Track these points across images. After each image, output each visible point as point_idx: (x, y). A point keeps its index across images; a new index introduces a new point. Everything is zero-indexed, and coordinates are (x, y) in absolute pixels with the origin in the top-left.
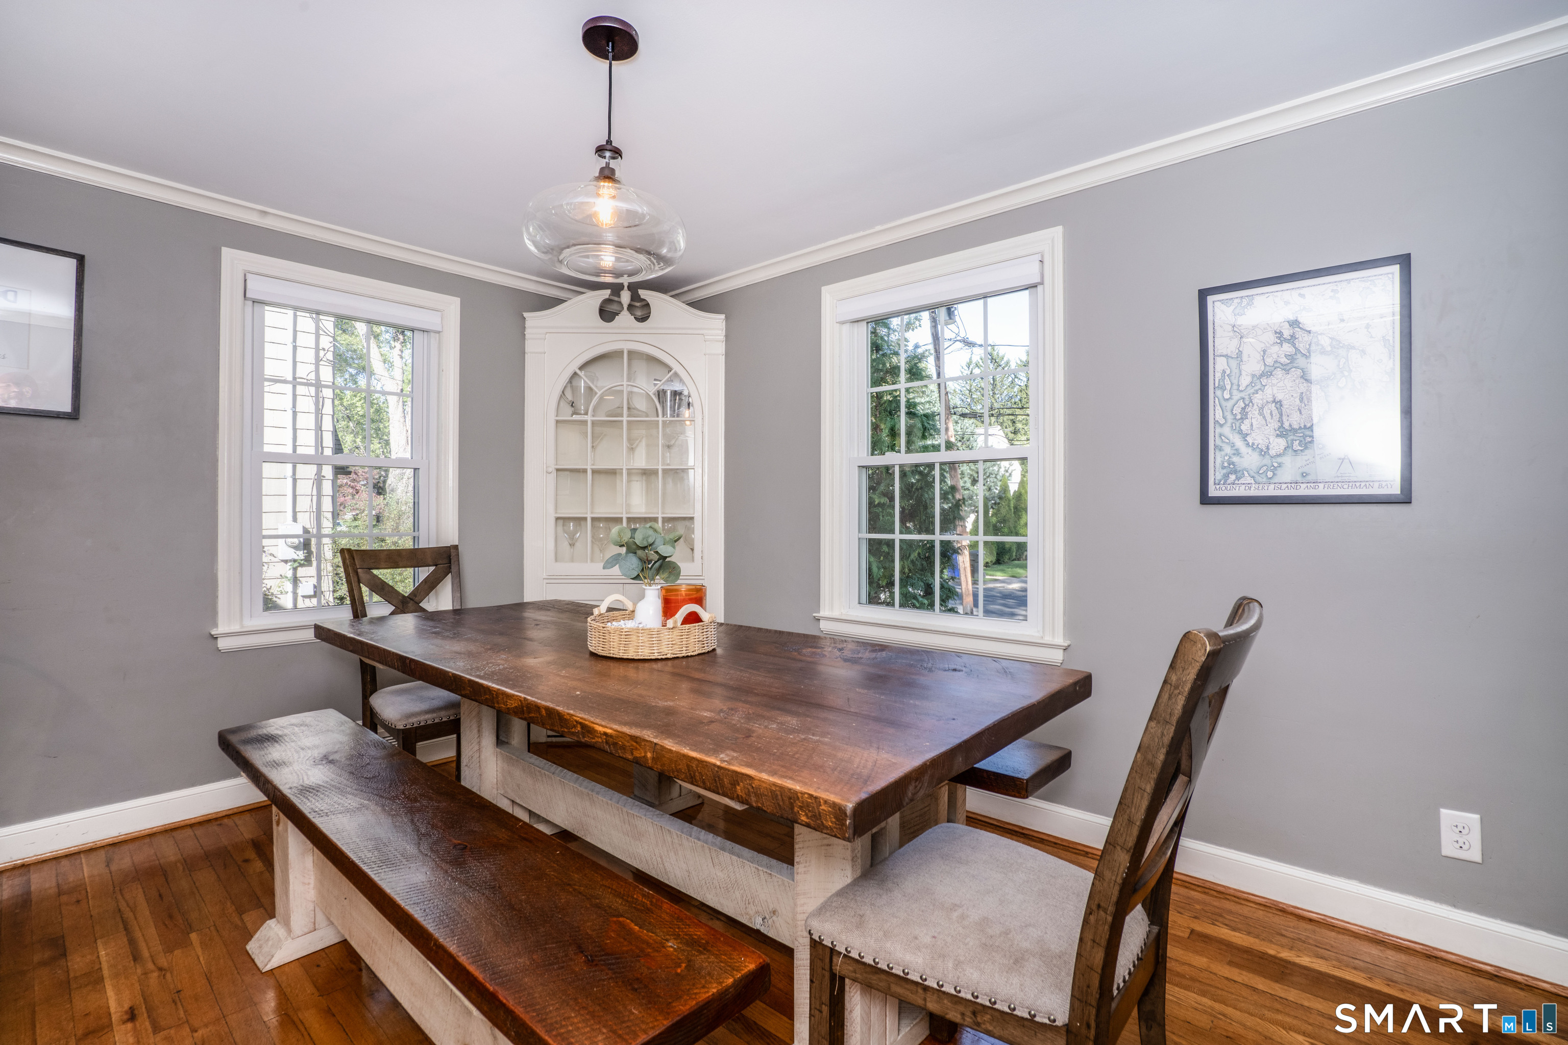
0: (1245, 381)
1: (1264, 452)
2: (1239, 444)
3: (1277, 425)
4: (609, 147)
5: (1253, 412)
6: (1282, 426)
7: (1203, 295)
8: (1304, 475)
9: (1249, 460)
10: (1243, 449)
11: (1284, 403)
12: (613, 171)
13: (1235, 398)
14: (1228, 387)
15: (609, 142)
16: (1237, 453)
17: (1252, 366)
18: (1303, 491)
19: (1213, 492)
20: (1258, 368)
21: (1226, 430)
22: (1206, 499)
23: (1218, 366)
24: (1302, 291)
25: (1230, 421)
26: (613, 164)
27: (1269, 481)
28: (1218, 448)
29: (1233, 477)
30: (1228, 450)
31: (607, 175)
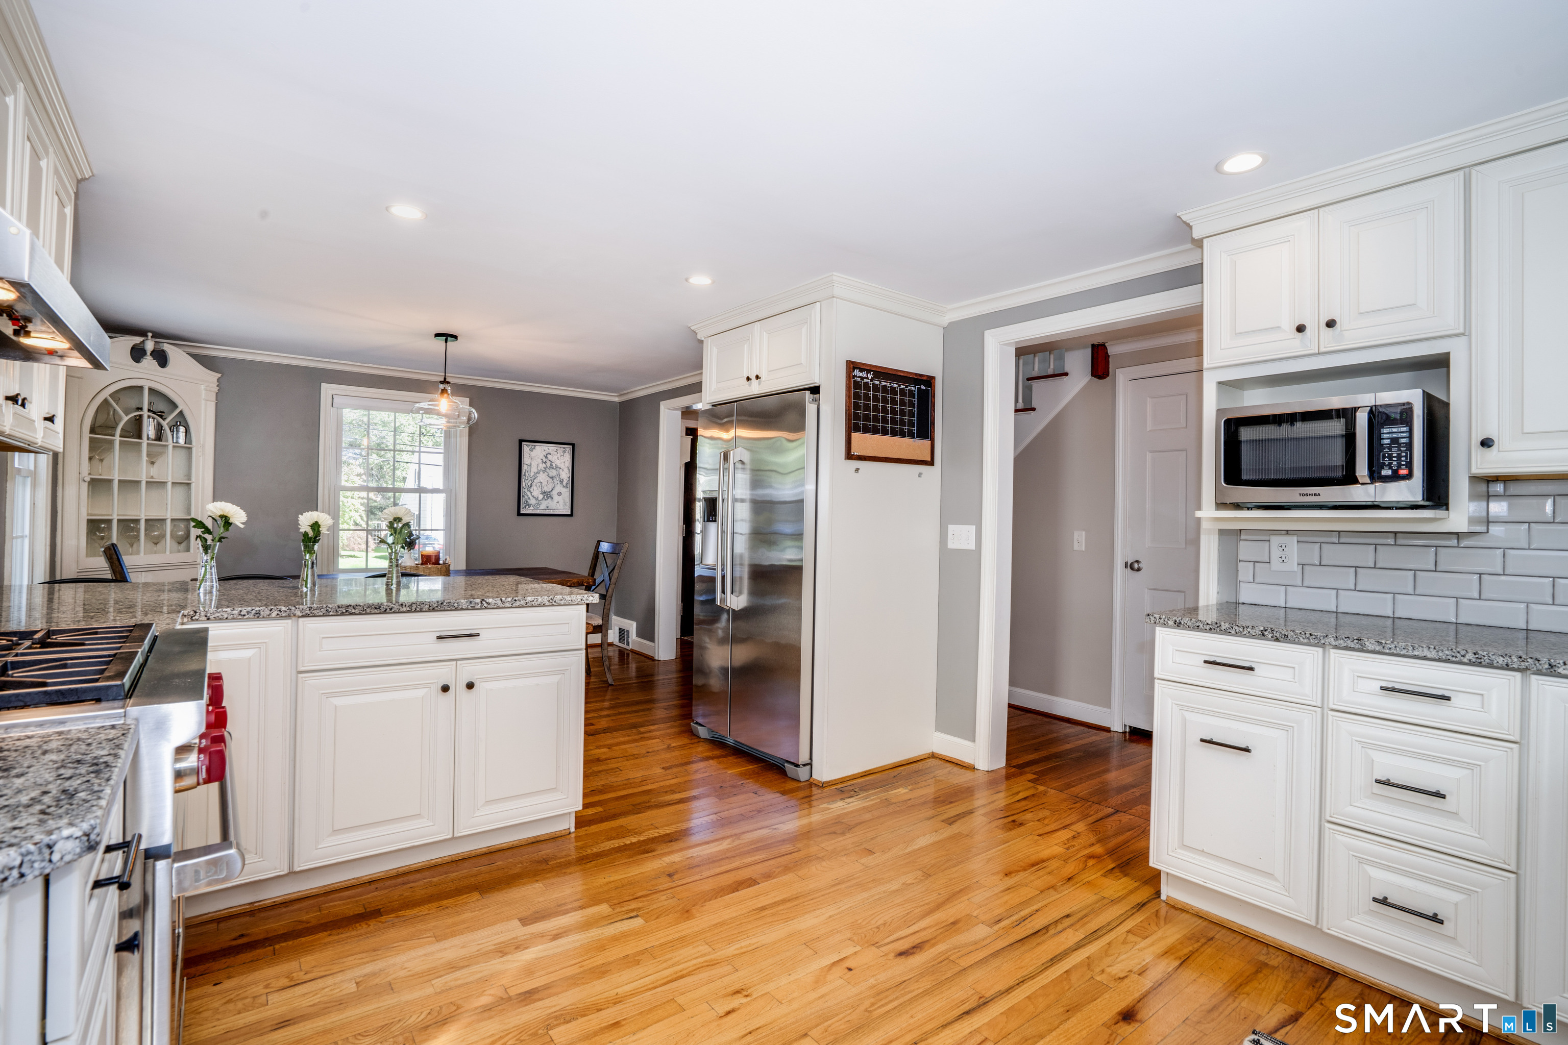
0: (532, 474)
1: (537, 499)
2: (530, 496)
3: (540, 490)
5: (534, 484)
7: (521, 442)
8: (547, 507)
9: (532, 501)
10: (531, 498)
11: (543, 483)
13: (529, 480)
14: (527, 475)
16: (529, 499)
17: (534, 469)
18: (547, 512)
19: (522, 512)
20: (536, 470)
21: (526, 490)
22: (520, 514)
23: (524, 467)
24: (549, 448)
25: (527, 488)
27: (538, 508)
28: (523, 496)
29: (527, 507)
30: (526, 497)
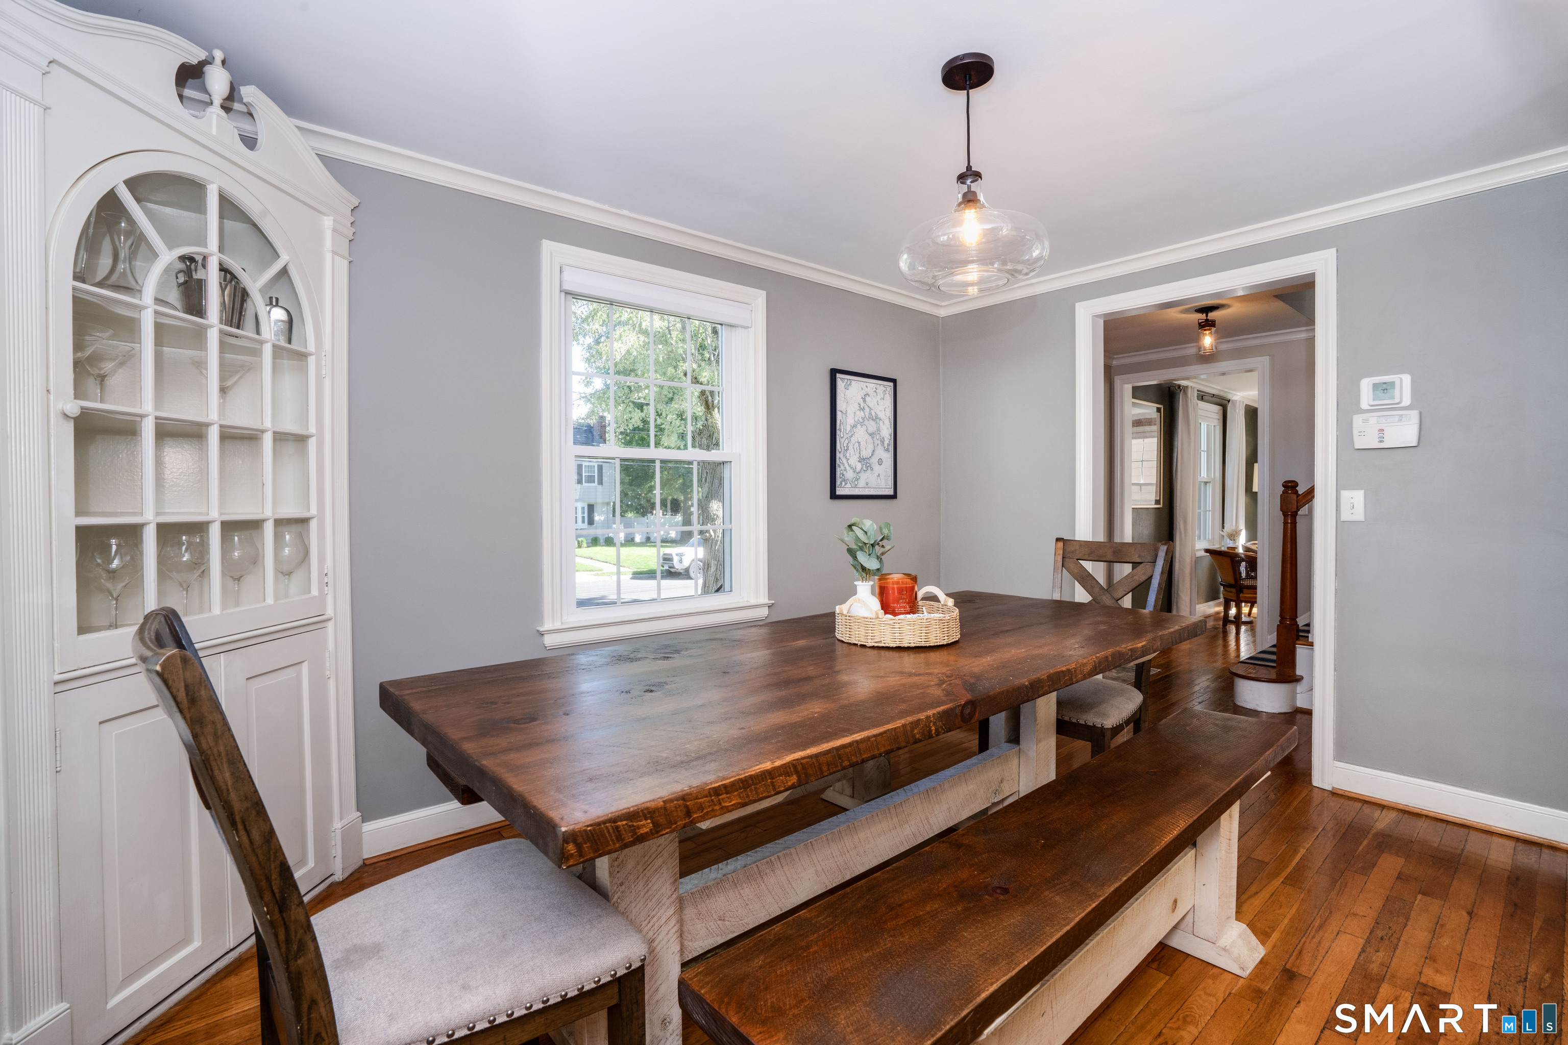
0: (848, 428)
1: (854, 470)
2: (846, 464)
3: (858, 455)
4: (969, 173)
5: (850, 446)
6: (860, 457)
7: (835, 373)
8: (867, 483)
9: (849, 474)
10: (847, 468)
11: (861, 443)
12: (974, 193)
13: (845, 437)
14: (842, 430)
15: (969, 168)
17: (850, 420)
18: (867, 492)
19: (839, 492)
20: (853, 422)
21: (841, 456)
22: (834, 496)
23: (839, 416)
24: (868, 384)
25: (843, 450)
26: (974, 187)
27: (856, 486)
28: (839, 466)
29: (843, 483)
30: (842, 467)
31: (970, 199)
